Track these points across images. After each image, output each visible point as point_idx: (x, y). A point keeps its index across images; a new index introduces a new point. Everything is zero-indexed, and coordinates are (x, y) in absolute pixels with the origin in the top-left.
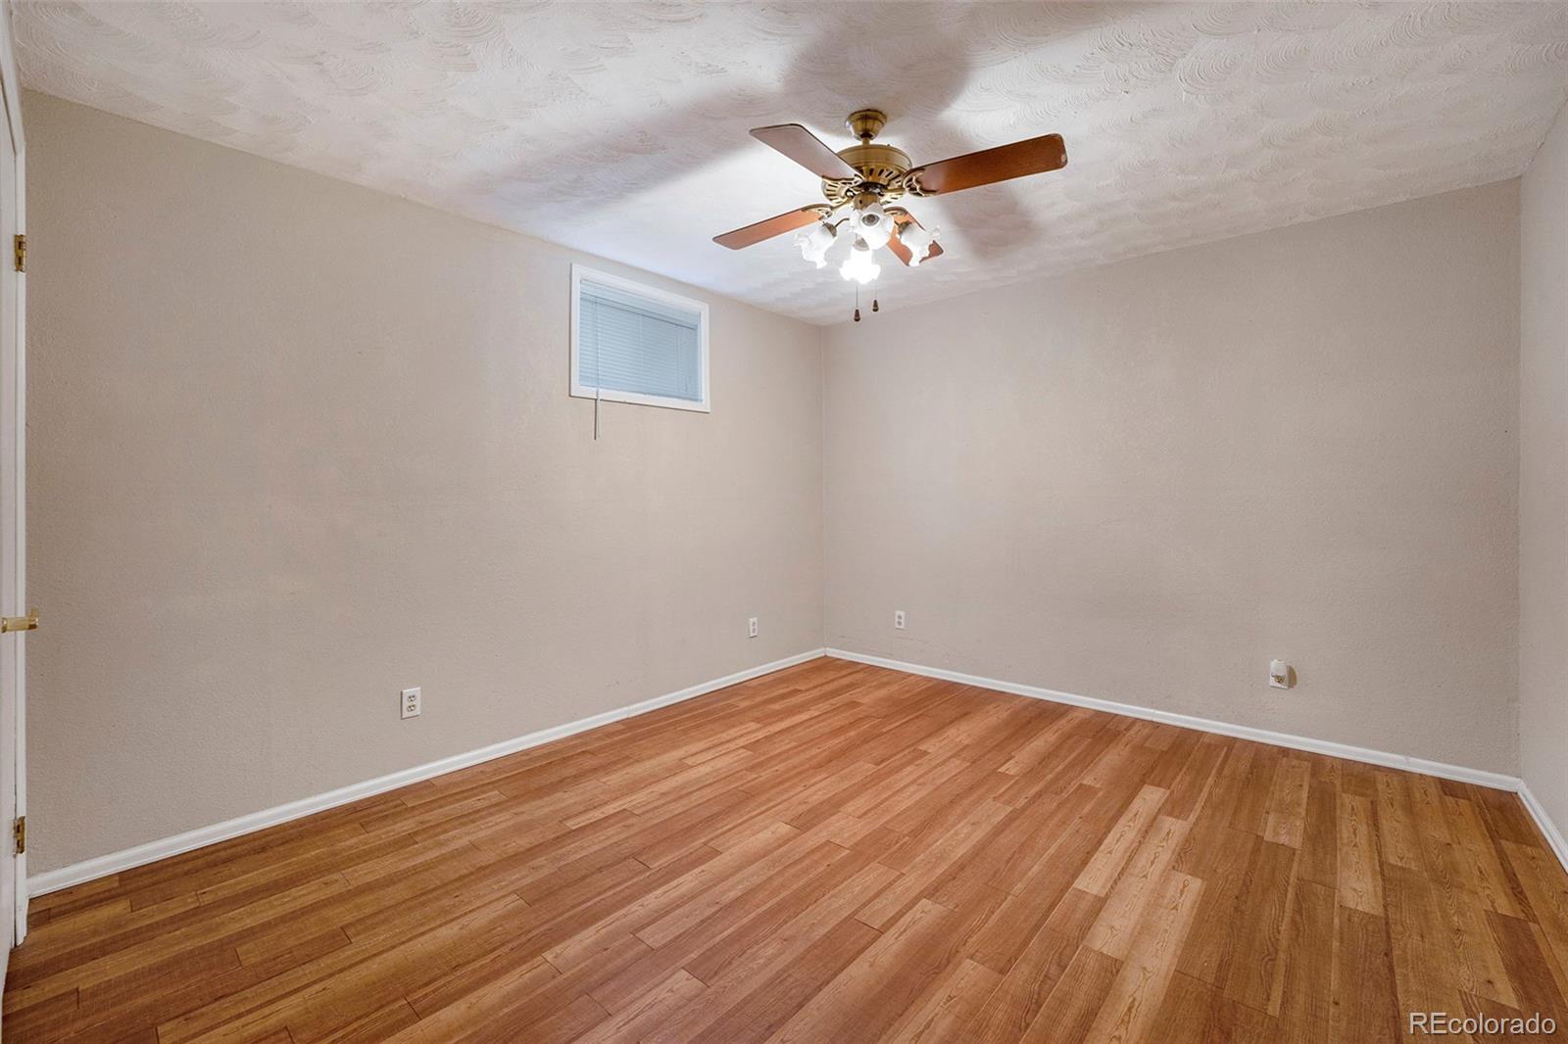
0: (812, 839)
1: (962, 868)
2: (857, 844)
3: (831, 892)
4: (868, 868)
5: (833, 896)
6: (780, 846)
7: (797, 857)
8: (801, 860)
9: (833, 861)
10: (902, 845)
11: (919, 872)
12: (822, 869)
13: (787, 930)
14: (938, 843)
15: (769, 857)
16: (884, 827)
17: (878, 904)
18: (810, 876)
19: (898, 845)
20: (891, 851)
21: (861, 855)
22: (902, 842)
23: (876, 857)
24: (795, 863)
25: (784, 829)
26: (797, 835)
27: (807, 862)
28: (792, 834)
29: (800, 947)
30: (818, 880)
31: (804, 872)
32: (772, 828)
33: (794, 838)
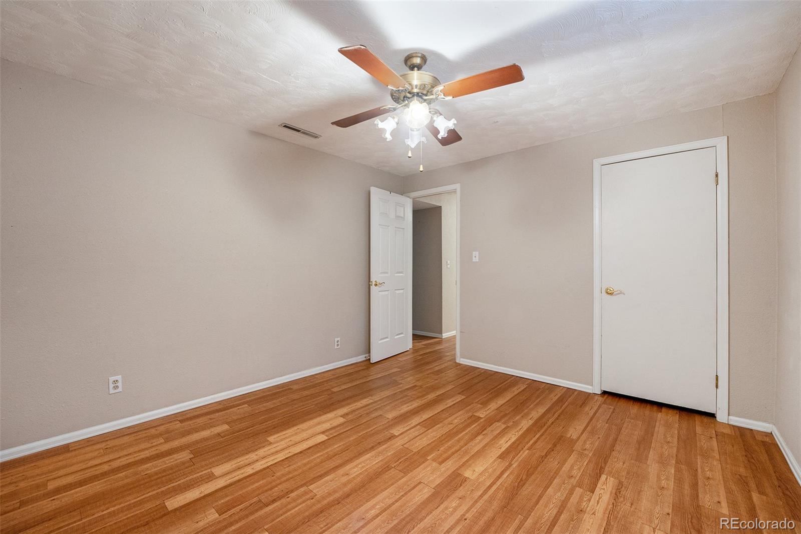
0: (450, 466)
1: (373, 447)
2: (423, 462)
3: (436, 438)
4: (419, 449)
5: (435, 437)
6: (467, 461)
7: (456, 455)
8: (453, 454)
9: (437, 452)
10: (397, 461)
11: (395, 446)
12: (442, 449)
13: (451, 427)
14: (375, 462)
15: (471, 455)
16: (406, 474)
17: (417, 433)
18: (446, 446)
19: (399, 461)
20: (406, 457)
21: (421, 457)
22: (398, 463)
23: (414, 454)
24: (456, 451)
25: (468, 474)
26: (457, 469)
27: (450, 452)
28: (462, 469)
29: (446, 422)
30: (443, 444)
31: (450, 447)
32: (477, 474)
33: (460, 467)
